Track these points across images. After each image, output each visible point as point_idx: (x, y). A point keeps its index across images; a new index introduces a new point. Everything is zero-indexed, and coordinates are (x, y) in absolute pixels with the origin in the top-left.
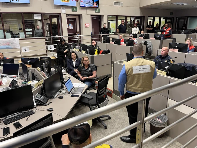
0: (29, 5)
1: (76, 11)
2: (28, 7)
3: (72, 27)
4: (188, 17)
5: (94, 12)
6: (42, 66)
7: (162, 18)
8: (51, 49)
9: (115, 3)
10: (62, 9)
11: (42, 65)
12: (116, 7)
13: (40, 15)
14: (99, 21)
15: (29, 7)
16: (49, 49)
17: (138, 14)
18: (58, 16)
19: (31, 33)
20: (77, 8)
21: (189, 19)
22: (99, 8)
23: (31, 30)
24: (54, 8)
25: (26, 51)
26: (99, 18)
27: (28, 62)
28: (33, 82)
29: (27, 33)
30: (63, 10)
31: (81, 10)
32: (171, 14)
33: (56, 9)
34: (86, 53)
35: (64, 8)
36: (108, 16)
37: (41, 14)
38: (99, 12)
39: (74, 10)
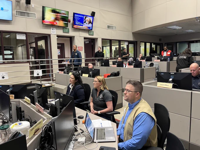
0: (11, 23)
1: (68, 32)
2: (10, 24)
3: (59, 53)
4: (176, 43)
5: (88, 34)
6: (33, 95)
7: (153, 44)
8: (38, 74)
9: (109, 27)
10: (51, 29)
11: (31, 94)
12: (110, 30)
13: (24, 34)
14: (92, 45)
15: (12, 24)
16: (35, 75)
17: (131, 39)
18: (46, 38)
19: (11, 57)
20: (69, 29)
21: (178, 44)
22: (93, 30)
23: (12, 52)
24: (42, 27)
25: (3, 77)
26: (92, 42)
27: (8, 90)
28: (20, 124)
29: (6, 57)
30: (53, 31)
31: (73, 31)
32: (160, 40)
33: (45, 29)
34: (89, 77)
35: (54, 28)
36: (102, 39)
37: (26, 34)
38: (93, 35)
39: (65, 31)
